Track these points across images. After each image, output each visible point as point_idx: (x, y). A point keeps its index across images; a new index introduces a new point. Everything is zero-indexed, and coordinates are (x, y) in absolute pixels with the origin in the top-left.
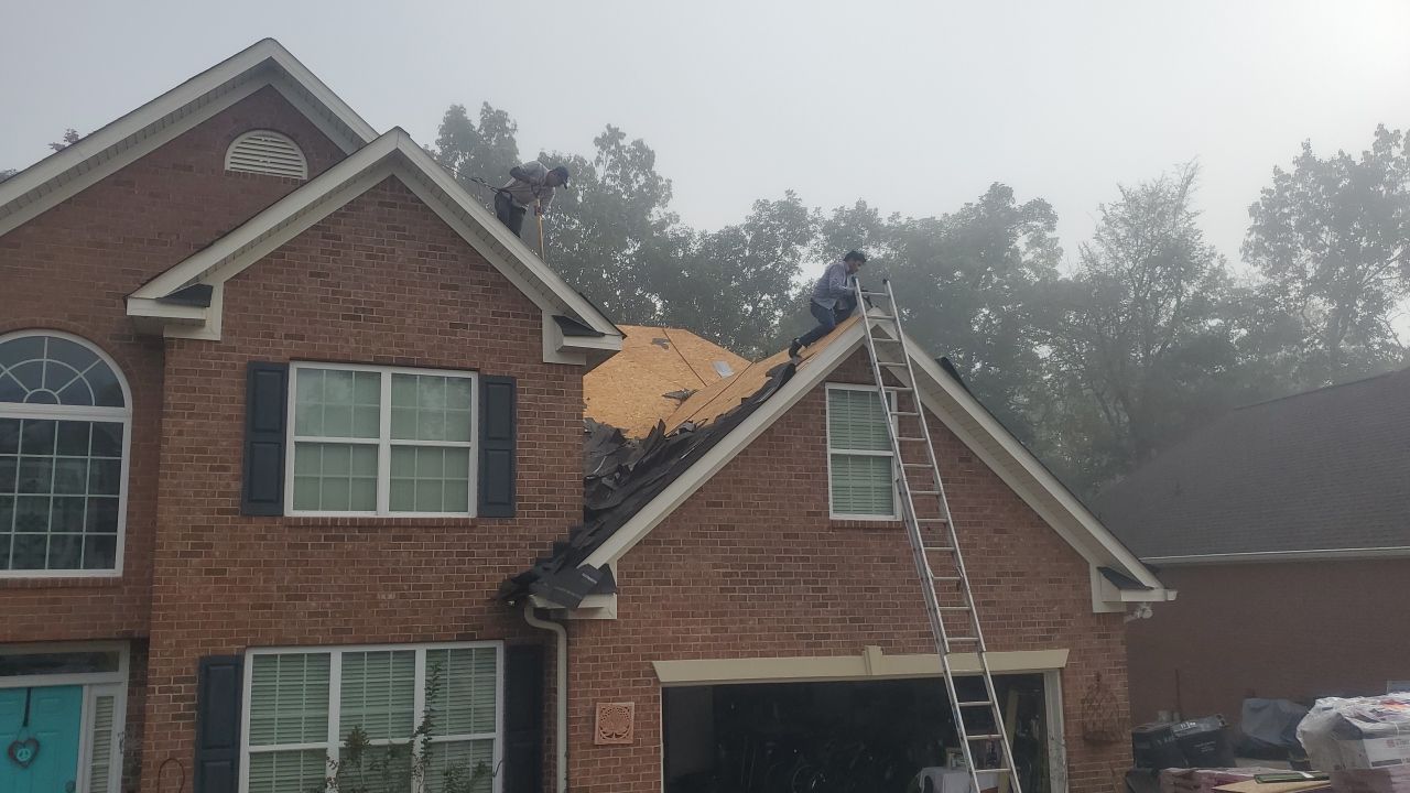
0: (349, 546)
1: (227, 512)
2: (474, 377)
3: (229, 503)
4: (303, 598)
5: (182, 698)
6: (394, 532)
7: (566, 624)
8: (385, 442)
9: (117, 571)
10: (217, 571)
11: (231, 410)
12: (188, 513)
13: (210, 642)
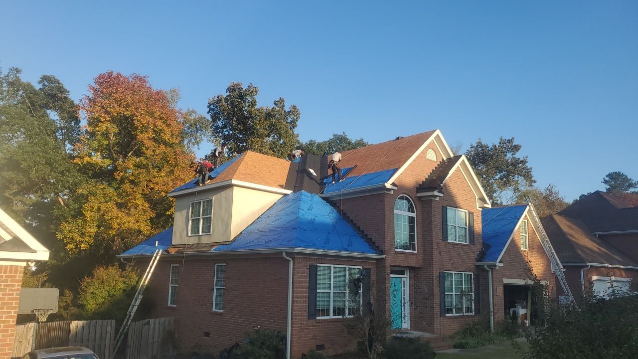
0: (456, 249)
1: (441, 240)
2: (467, 211)
3: (441, 238)
4: (450, 260)
5: (437, 281)
6: (460, 246)
7: (492, 269)
8: (457, 226)
9: (416, 252)
10: (440, 253)
11: (440, 216)
12: (436, 239)
13: (440, 269)
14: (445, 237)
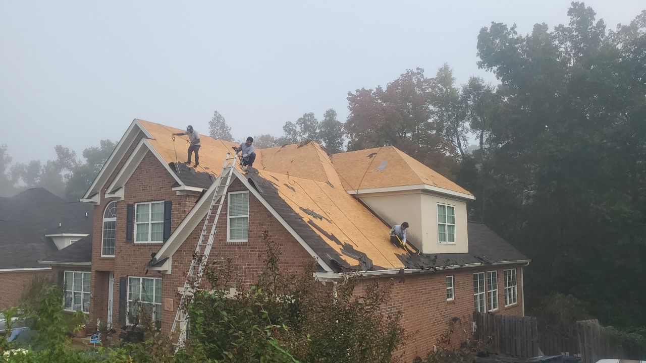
1: (124, 242)
2: (164, 202)
3: (124, 240)
4: (134, 264)
8: (150, 222)
10: (123, 257)
11: (125, 217)
12: (119, 242)
13: (121, 274)
14: (129, 238)
